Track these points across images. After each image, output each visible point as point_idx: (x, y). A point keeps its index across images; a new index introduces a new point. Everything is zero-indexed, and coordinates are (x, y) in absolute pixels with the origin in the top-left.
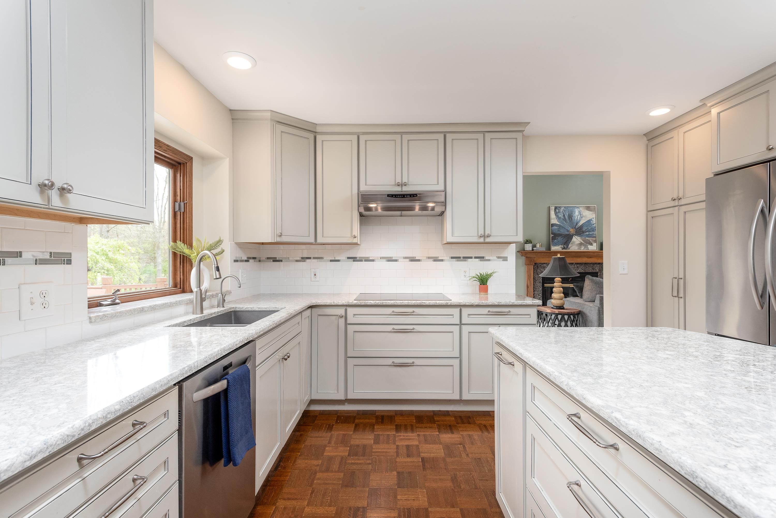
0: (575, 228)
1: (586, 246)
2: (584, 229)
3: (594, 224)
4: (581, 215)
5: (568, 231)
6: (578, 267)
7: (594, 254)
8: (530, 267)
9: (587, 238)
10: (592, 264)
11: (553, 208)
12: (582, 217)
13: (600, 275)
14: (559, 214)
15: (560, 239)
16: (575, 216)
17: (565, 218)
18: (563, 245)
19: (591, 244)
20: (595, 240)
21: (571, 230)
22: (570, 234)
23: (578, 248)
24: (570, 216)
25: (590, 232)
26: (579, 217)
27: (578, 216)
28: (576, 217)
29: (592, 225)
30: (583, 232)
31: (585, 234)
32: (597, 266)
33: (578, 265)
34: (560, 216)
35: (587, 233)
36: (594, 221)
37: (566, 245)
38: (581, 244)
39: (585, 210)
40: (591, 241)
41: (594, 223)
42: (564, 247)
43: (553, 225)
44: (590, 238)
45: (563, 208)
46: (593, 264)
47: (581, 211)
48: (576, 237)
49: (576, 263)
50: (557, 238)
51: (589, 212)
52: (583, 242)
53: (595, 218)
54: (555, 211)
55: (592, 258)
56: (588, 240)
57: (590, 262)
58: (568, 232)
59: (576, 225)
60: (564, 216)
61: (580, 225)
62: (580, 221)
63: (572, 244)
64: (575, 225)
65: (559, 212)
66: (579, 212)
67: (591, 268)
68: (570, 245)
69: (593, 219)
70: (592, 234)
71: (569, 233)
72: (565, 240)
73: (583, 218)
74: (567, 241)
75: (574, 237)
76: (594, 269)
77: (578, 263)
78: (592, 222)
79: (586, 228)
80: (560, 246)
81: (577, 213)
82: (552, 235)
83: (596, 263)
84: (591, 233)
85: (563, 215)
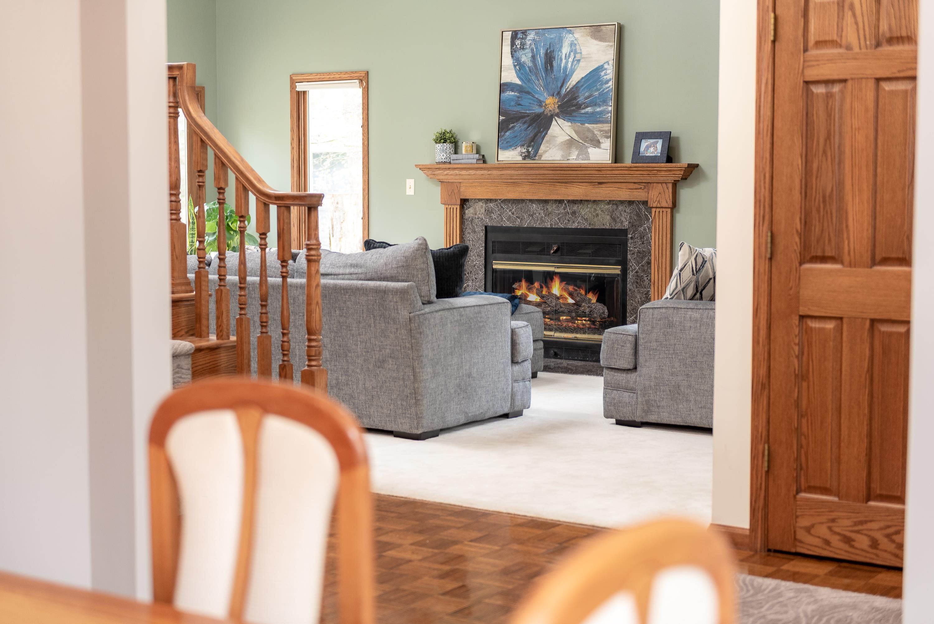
0: (559, 93)
1: (583, 151)
2: (581, 99)
3: (607, 82)
4: (576, 53)
5: (540, 103)
6: (574, 213)
7: (600, 173)
8: (452, 210)
9: (587, 125)
10: (613, 204)
11: (508, 36)
12: (579, 61)
13: (632, 238)
14: (520, 53)
15: (518, 126)
16: (561, 60)
17: (535, 65)
18: (525, 147)
19: (597, 144)
20: (606, 132)
21: (548, 102)
22: (545, 113)
23: (562, 156)
24: (550, 58)
25: (595, 105)
26: (571, 60)
27: (567, 57)
28: (564, 61)
29: (602, 85)
30: (579, 107)
31: (583, 111)
32: (625, 211)
33: (575, 208)
34: (524, 59)
35: (589, 109)
36: (608, 72)
37: (533, 147)
38: (571, 143)
39: (589, 38)
40: (596, 133)
41: (608, 77)
42: (528, 152)
43: (503, 87)
44: (595, 126)
45: (531, 36)
46: (616, 204)
47: (576, 42)
48: (560, 121)
49: (569, 201)
50: (513, 127)
51: (597, 45)
52: (575, 137)
53: (611, 62)
54: (513, 44)
55: (603, 186)
56: (589, 129)
57: (608, 199)
58: (541, 106)
59: (562, 86)
60: (533, 57)
61: (571, 87)
62: (573, 71)
63: (547, 141)
64: (559, 85)
65: (523, 47)
66: (572, 44)
67: (608, 217)
68: (543, 148)
69: (606, 66)
70: (601, 113)
71: (541, 110)
72: (531, 132)
73: (582, 64)
74: (536, 135)
75: (554, 122)
76: (618, 220)
77: (574, 202)
78: (602, 74)
79: (587, 94)
80: (519, 149)
81: (565, 50)
82: (501, 118)
83: (622, 202)
84: (598, 109)
85: (530, 55)
